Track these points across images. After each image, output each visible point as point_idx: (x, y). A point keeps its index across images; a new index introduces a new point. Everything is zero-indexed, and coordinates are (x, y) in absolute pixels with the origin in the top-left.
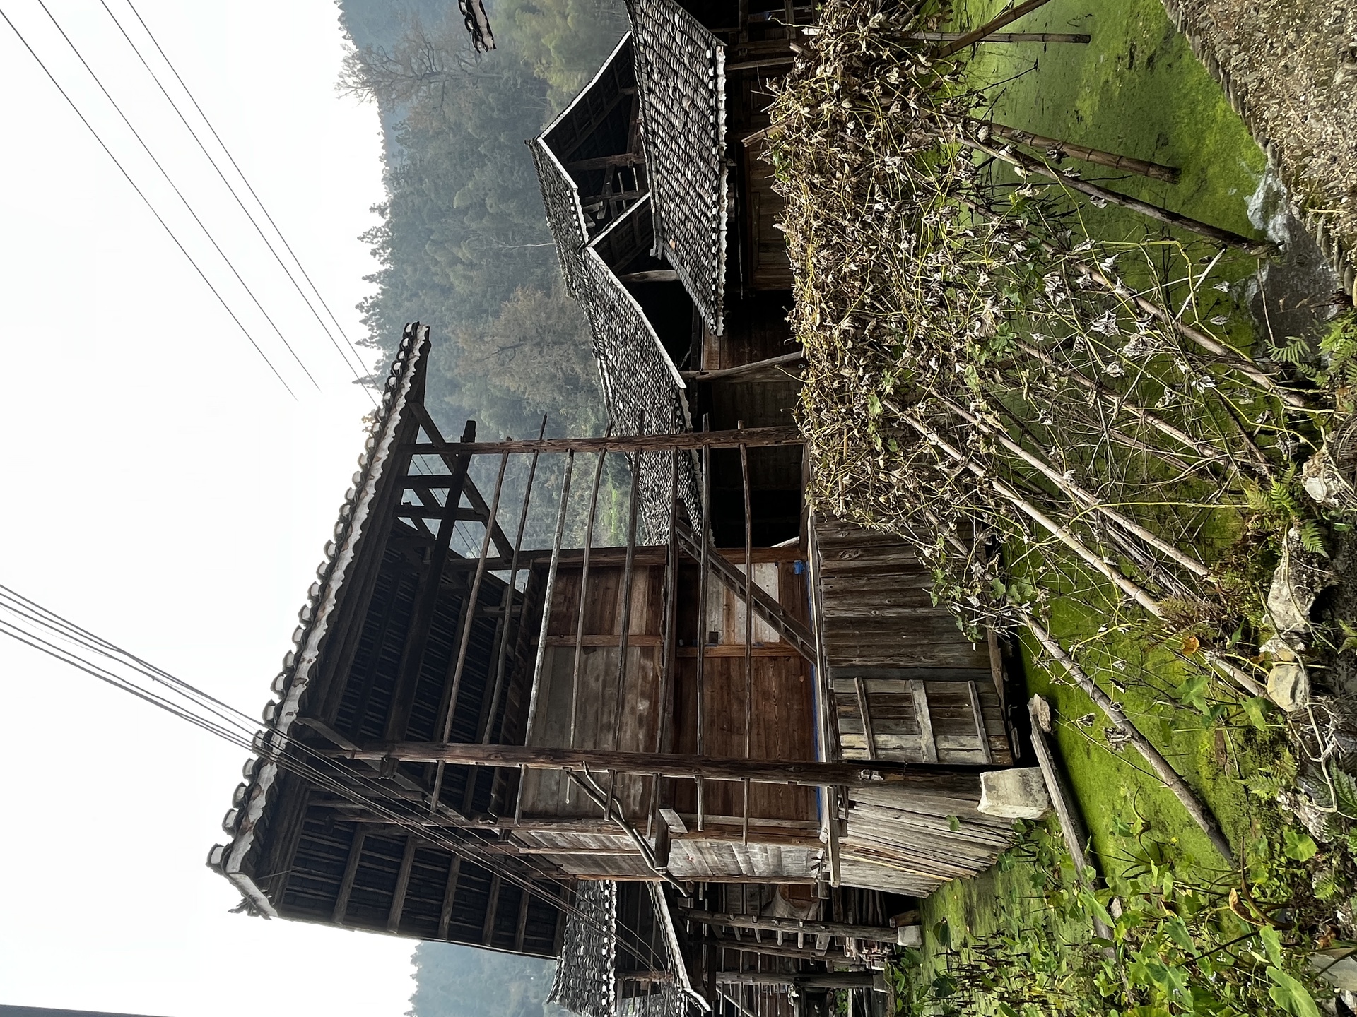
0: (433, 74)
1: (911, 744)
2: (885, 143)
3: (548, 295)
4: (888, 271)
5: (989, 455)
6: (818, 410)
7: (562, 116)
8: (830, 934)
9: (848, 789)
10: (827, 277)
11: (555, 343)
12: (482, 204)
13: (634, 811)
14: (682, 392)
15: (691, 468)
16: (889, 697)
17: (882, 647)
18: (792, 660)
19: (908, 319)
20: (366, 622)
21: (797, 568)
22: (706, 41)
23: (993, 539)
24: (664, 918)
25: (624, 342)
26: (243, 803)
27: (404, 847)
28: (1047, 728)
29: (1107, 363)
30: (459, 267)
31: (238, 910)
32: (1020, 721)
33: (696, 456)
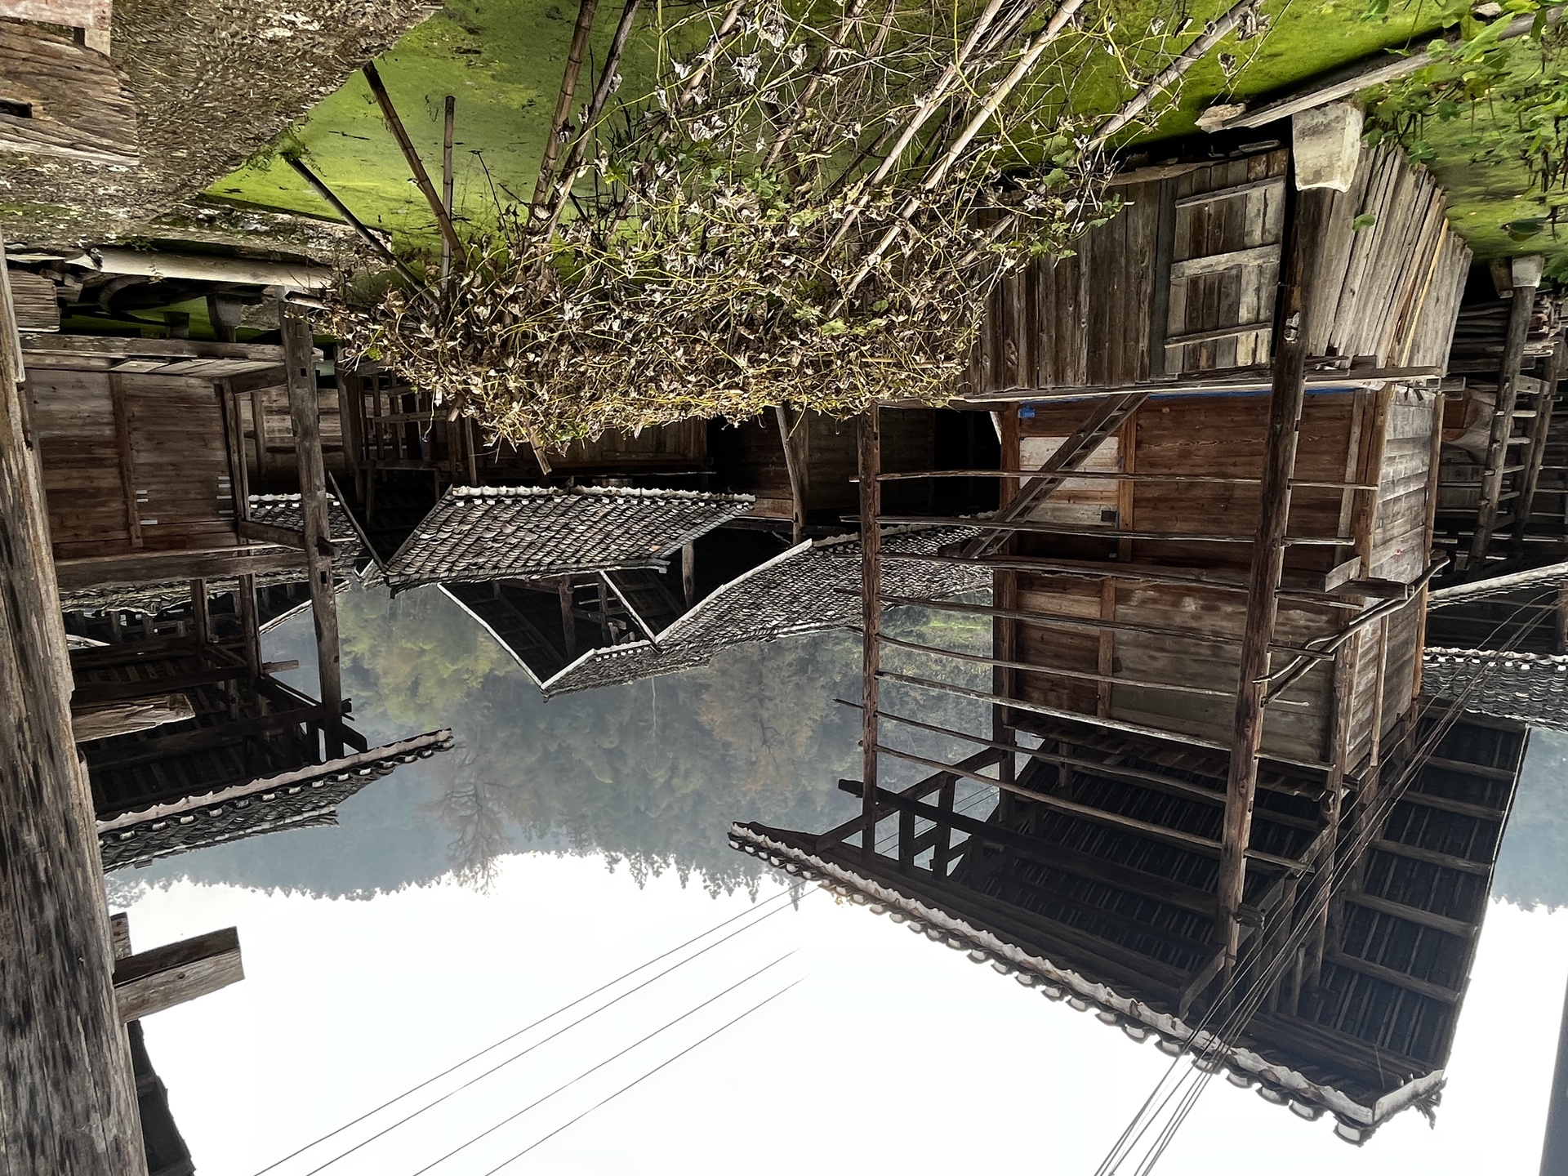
0: (476, 795)
1: (1254, 277)
2: (550, 320)
3: (707, 687)
4: (685, 314)
5: (895, 194)
6: (838, 391)
7: (520, 661)
8: (1518, 375)
9: (1310, 356)
10: (690, 382)
11: (760, 682)
12: (610, 752)
13: (1327, 622)
14: (817, 544)
15: (905, 536)
16: (1191, 305)
17: (1127, 314)
18: (1141, 422)
19: (738, 291)
20: (1070, 924)
21: (1027, 415)
22: (447, 506)
23: (995, 186)
24: (1480, 590)
25: (758, 607)
26: (1284, 1094)
27: (1361, 907)
28: (1241, 108)
29: (792, 64)
30: (676, 782)
31: (1432, 1117)
32: (1230, 141)
33: (889, 531)
